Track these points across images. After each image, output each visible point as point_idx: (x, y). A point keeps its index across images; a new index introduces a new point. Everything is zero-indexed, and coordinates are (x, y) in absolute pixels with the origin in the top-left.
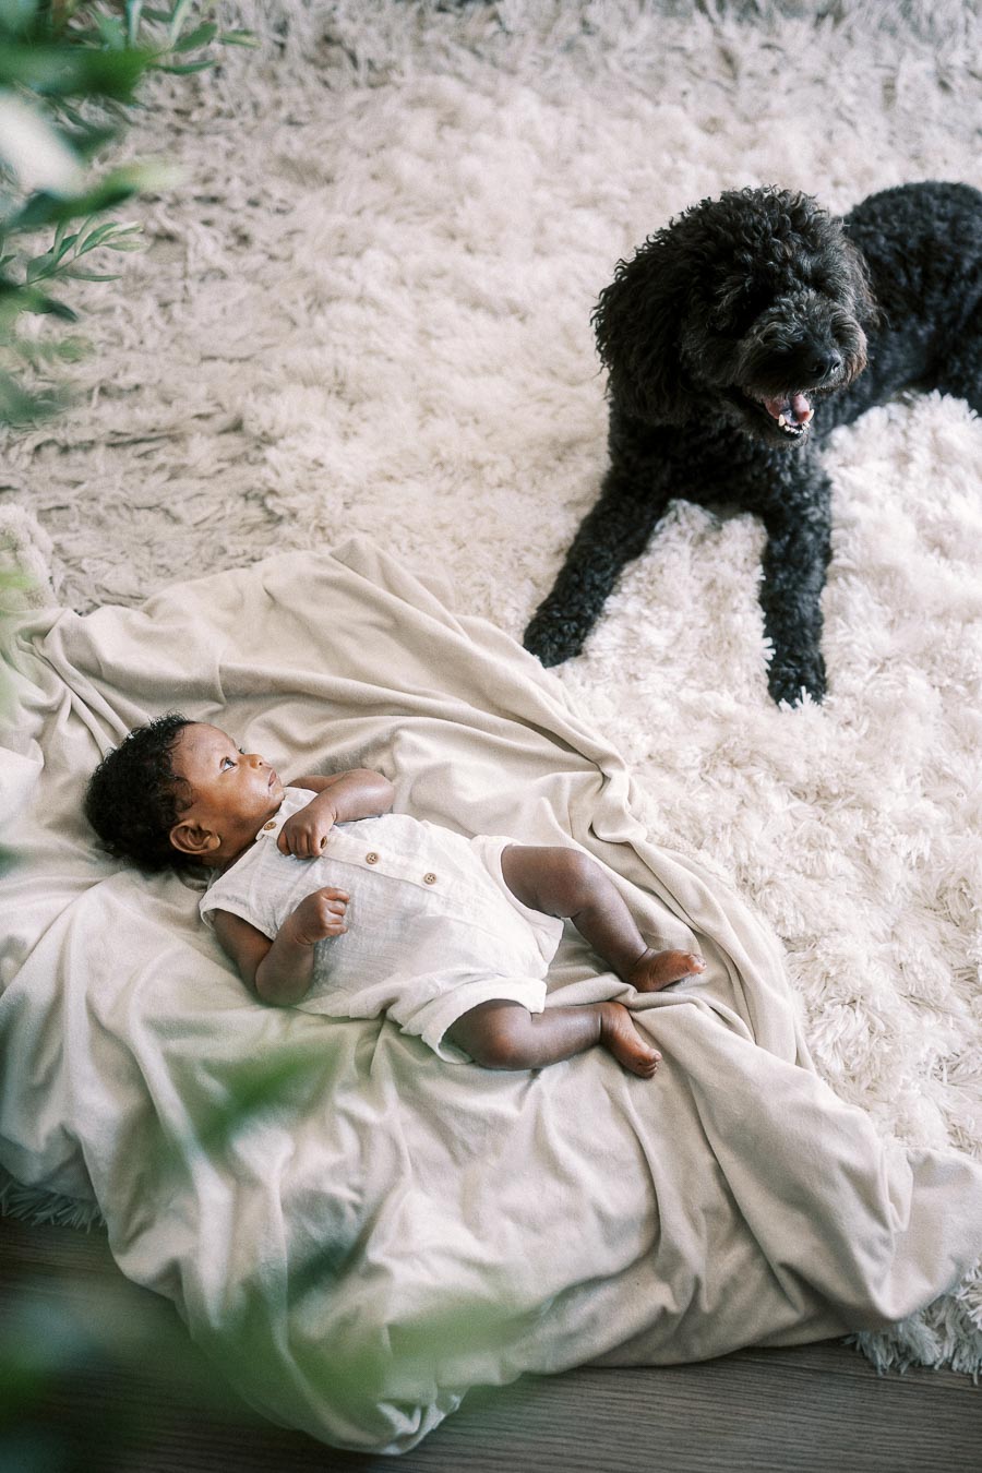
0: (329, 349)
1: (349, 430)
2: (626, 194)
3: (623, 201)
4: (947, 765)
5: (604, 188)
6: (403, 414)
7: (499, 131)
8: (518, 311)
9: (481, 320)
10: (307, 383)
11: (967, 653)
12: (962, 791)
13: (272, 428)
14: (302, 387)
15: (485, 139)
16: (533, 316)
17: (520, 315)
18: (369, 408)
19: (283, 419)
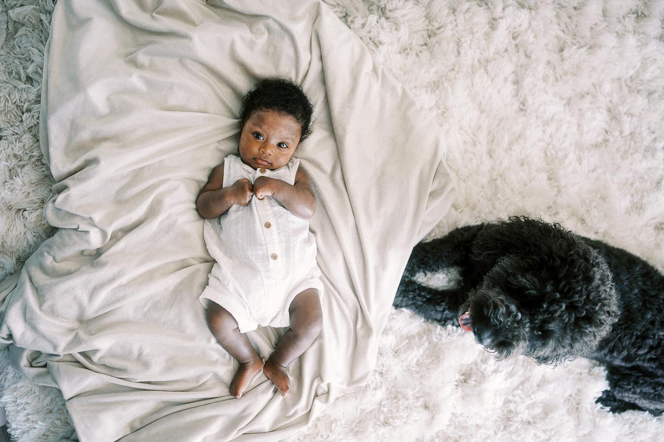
0: (452, 18)
1: (409, 50)
2: (627, 132)
3: (621, 132)
4: (336, 425)
5: (626, 119)
6: (428, 74)
7: (643, 45)
8: (524, 105)
9: (509, 89)
10: (427, 17)
11: (404, 414)
12: (324, 438)
13: (390, 11)
14: (425, 13)
15: (632, 41)
16: (524, 115)
17: (523, 108)
18: (425, 55)
19: (398, 14)
